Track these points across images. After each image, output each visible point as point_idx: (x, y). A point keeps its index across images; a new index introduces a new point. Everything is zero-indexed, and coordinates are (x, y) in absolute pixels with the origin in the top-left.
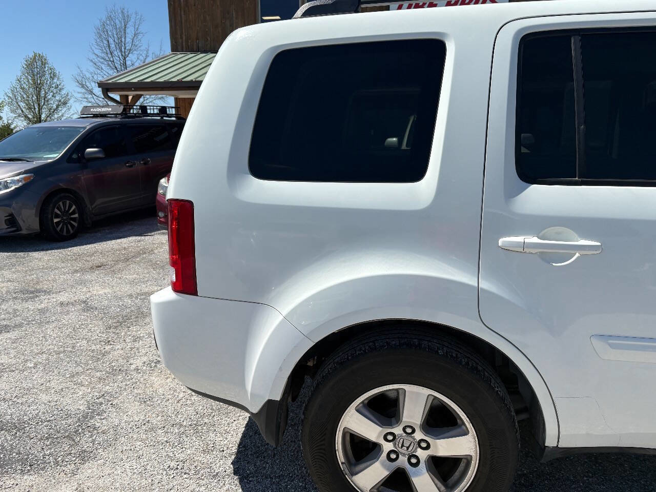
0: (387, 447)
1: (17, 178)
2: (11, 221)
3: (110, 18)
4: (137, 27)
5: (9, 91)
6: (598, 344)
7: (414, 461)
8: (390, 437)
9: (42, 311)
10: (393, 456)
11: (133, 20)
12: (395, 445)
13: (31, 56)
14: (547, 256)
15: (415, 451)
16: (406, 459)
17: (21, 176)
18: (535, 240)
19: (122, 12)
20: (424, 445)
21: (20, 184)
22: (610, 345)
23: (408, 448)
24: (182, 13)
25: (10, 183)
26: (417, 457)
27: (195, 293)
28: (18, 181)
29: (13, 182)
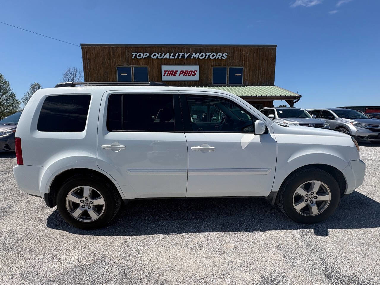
0: (81, 204)
1: (10, 131)
2: (7, 146)
3: (69, 71)
4: (80, 74)
5: (24, 97)
6: (128, 172)
7: (89, 207)
8: (82, 201)
9: (7, 177)
10: (83, 207)
11: (78, 72)
12: (84, 203)
13: (33, 84)
14: (114, 150)
15: (89, 205)
16: (87, 207)
17: (12, 130)
18: (110, 146)
19: (74, 69)
20: (91, 202)
21: (11, 133)
22: (130, 171)
23: (87, 204)
24: (89, 72)
25: (7, 133)
26: (90, 206)
27: (23, 164)
28: (10, 132)
29: (8, 132)
